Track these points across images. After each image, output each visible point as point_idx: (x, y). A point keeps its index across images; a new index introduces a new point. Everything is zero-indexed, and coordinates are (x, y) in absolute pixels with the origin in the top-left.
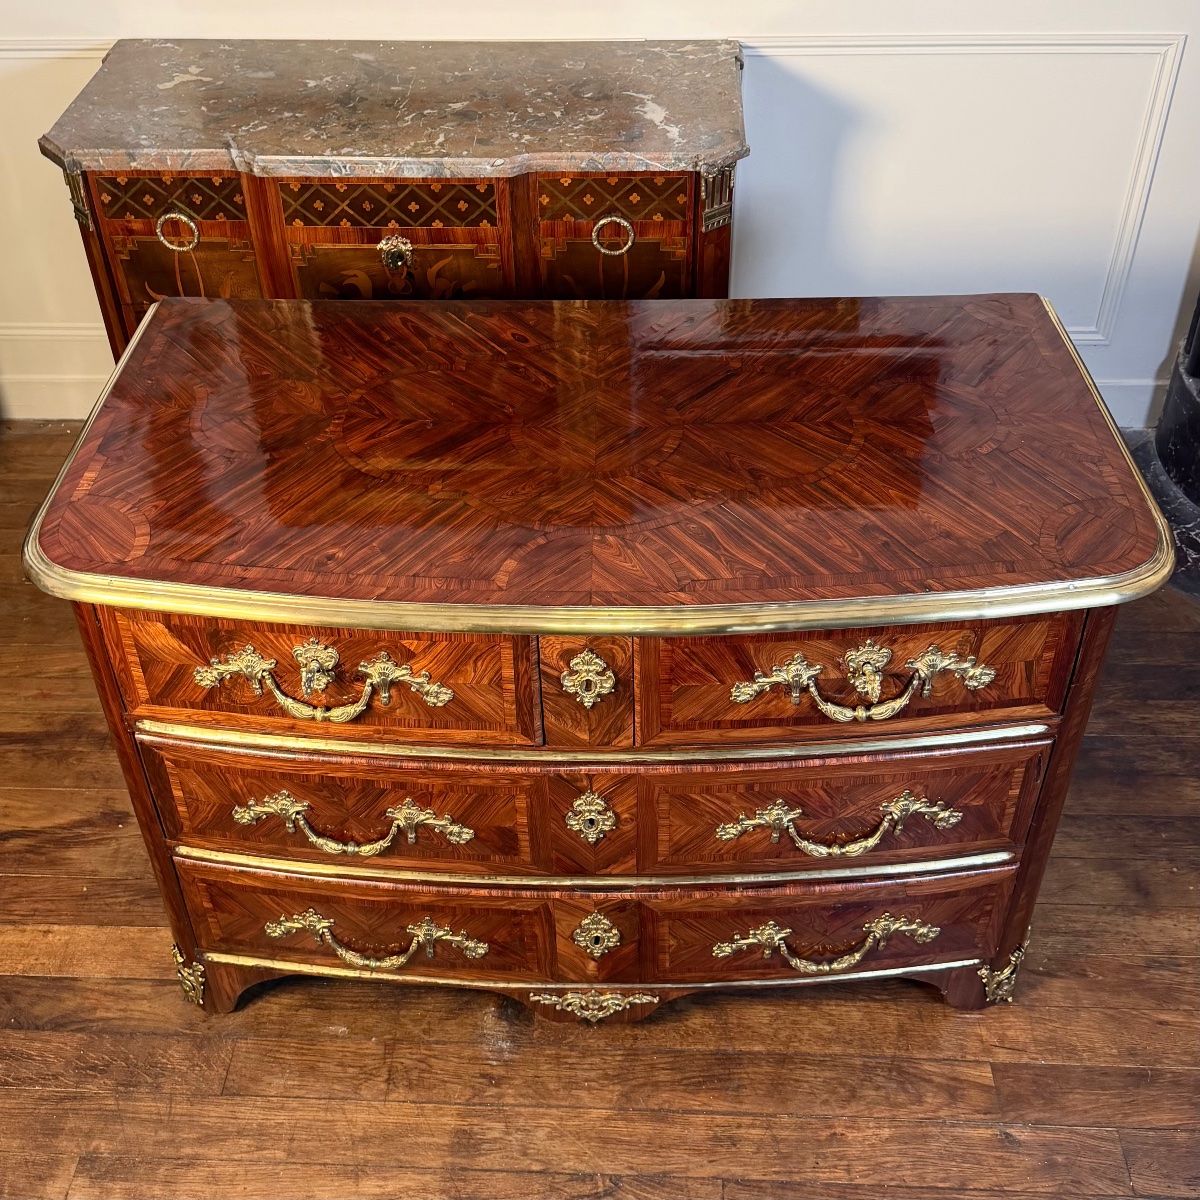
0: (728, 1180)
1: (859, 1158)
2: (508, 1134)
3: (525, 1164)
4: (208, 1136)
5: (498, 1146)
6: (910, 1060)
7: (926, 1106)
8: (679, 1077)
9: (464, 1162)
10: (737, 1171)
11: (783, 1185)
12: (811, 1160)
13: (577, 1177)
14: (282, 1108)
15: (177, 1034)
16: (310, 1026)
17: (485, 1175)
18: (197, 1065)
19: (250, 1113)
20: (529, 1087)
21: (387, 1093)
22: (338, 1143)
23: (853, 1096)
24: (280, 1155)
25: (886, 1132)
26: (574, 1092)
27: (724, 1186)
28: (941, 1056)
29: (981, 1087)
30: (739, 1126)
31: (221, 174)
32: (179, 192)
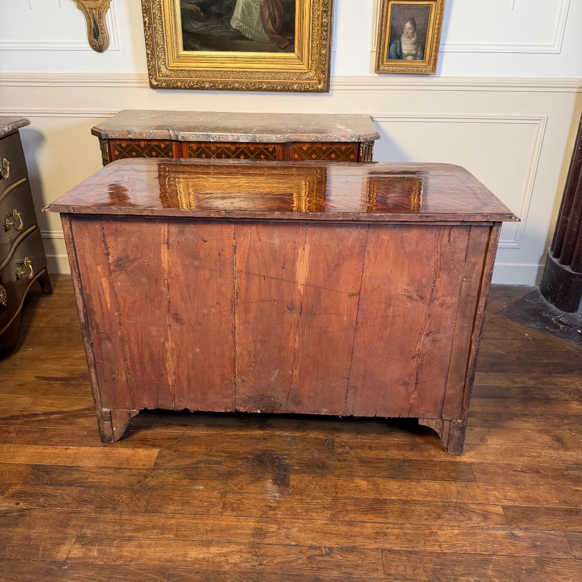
0: (384, 550)
1: (445, 542)
2: (279, 529)
3: (288, 542)
5: (275, 534)
6: (464, 503)
7: (473, 522)
8: (358, 508)
9: (259, 541)
10: (388, 546)
11: (410, 552)
12: (422, 542)
13: (312, 547)
14: (173, 518)
15: (125, 488)
16: (187, 486)
17: (269, 546)
18: (134, 501)
19: (159, 520)
20: (288, 511)
21: (222, 513)
22: (199, 532)
23: (439, 517)
24: (172, 536)
25: (456, 532)
26: (309, 513)
27: (382, 552)
28: (478, 502)
29: (498, 514)
30: (387, 528)
31: (165, 143)
32: (146, 151)
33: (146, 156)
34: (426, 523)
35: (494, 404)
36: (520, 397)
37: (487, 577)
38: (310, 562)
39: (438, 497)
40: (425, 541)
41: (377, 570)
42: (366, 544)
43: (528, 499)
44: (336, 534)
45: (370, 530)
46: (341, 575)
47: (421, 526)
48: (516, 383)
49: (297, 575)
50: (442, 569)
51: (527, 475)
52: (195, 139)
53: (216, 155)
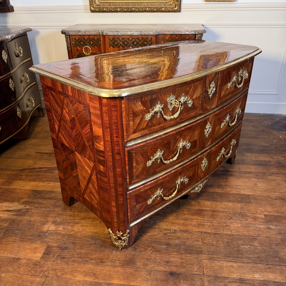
0: (202, 232)
1: (233, 230)
2: (150, 221)
3: (154, 226)
5: (148, 223)
6: (244, 213)
7: (248, 221)
8: (189, 213)
10: (204, 230)
11: (215, 234)
12: (222, 229)
13: (166, 229)
18: (80, 206)
23: (231, 218)
25: (240, 225)
26: (165, 214)
27: (201, 233)
28: (252, 212)
29: (262, 218)
30: (204, 222)
31: (97, 37)
32: (88, 41)
33: (88, 44)
34: (224, 221)
35: (262, 168)
36: (276, 165)
37: (254, 246)
38: (165, 236)
39: (231, 209)
40: (224, 229)
41: (198, 241)
42: (193, 229)
43: (277, 212)
44: (178, 224)
45: (195, 223)
46: (180, 242)
47: (222, 222)
48: (274, 159)
49: (158, 241)
50: (231, 242)
51: (277, 201)
52: (111, 34)
53: (122, 42)
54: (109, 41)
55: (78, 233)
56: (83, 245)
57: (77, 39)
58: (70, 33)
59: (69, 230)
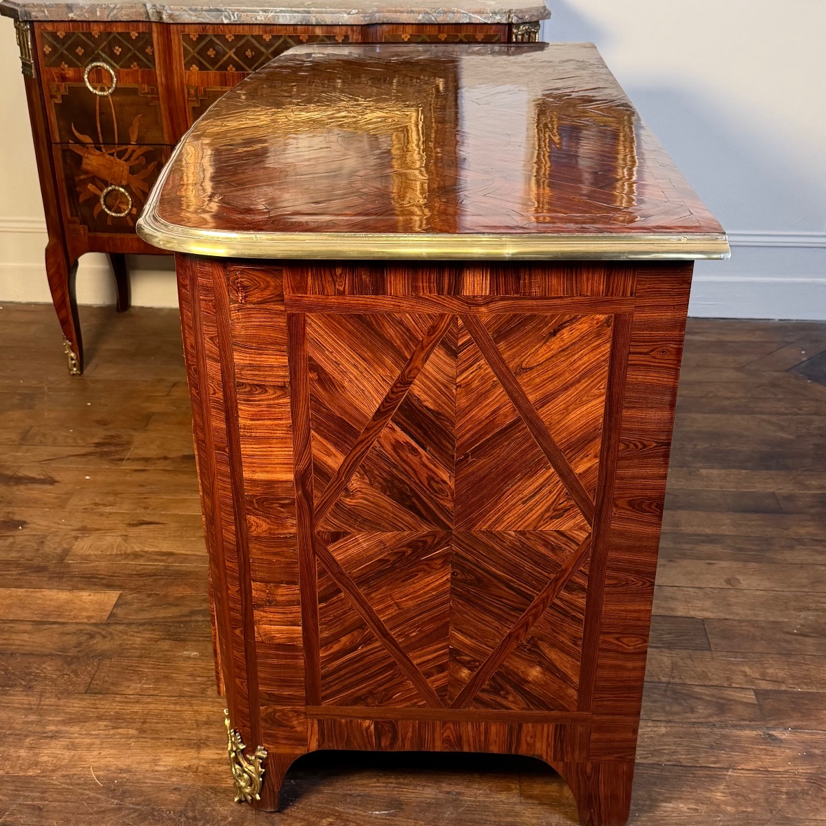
4: (71, 719)
6: (683, 684)
7: (696, 715)
14: (137, 702)
15: (51, 655)
16: (167, 651)
18: (67, 674)
19: (110, 706)
22: (184, 725)
24: (133, 732)
25: (663, 730)
28: (710, 684)
31: (138, 28)
32: (103, 45)
33: (103, 55)
35: (762, 523)
36: (813, 511)
37: (712, 803)
41: (508, 789)
46: (440, 795)
48: (808, 488)
49: (359, 795)
51: (809, 640)
52: (194, 18)
53: (234, 50)
54: (185, 45)
55: (53, 771)
56: (73, 814)
57: (61, 34)
58: (33, 14)
59: (21, 762)
